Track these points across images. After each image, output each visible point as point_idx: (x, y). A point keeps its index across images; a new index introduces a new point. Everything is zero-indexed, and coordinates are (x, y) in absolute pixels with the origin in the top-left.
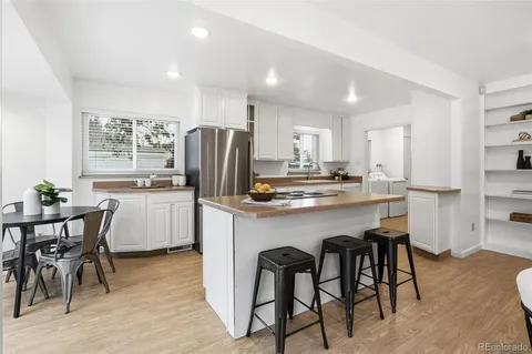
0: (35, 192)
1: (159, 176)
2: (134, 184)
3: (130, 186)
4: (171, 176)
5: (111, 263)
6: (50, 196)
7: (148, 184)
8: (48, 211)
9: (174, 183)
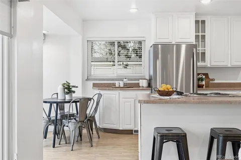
0: (62, 87)
1: (129, 80)
2: (114, 84)
3: (111, 86)
4: (138, 80)
5: (98, 133)
6: (68, 89)
7: (122, 85)
8: (68, 97)
9: (141, 85)
